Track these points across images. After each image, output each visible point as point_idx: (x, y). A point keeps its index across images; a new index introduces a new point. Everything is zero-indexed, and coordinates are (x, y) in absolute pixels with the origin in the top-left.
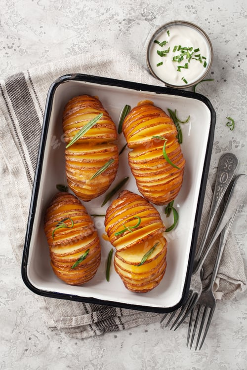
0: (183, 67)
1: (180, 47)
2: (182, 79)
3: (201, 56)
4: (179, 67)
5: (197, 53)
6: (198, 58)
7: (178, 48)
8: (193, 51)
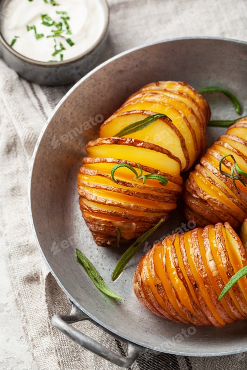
0: (36, 32)
1: (68, 18)
2: (16, 37)
3: (63, 52)
4: (34, 28)
5: (66, 45)
6: (58, 48)
7: (65, 16)
8: (68, 37)
